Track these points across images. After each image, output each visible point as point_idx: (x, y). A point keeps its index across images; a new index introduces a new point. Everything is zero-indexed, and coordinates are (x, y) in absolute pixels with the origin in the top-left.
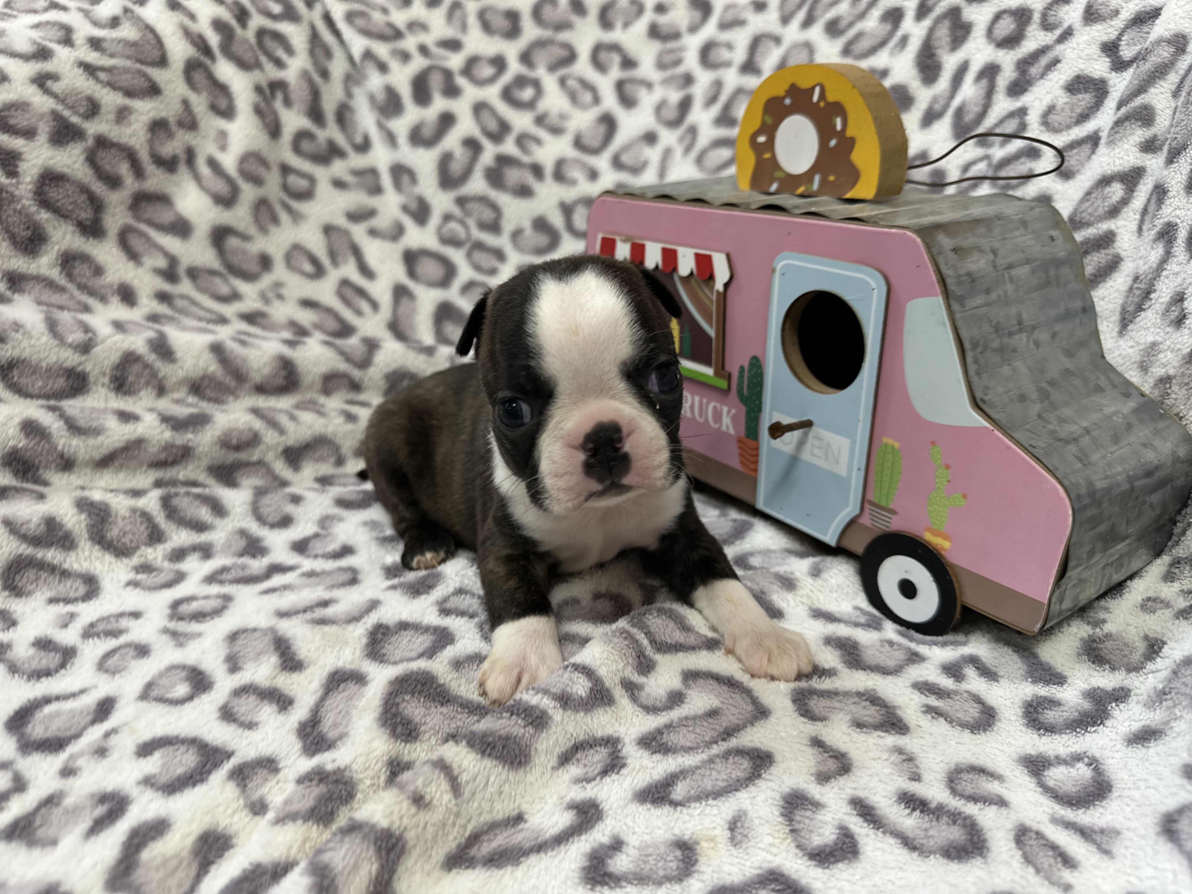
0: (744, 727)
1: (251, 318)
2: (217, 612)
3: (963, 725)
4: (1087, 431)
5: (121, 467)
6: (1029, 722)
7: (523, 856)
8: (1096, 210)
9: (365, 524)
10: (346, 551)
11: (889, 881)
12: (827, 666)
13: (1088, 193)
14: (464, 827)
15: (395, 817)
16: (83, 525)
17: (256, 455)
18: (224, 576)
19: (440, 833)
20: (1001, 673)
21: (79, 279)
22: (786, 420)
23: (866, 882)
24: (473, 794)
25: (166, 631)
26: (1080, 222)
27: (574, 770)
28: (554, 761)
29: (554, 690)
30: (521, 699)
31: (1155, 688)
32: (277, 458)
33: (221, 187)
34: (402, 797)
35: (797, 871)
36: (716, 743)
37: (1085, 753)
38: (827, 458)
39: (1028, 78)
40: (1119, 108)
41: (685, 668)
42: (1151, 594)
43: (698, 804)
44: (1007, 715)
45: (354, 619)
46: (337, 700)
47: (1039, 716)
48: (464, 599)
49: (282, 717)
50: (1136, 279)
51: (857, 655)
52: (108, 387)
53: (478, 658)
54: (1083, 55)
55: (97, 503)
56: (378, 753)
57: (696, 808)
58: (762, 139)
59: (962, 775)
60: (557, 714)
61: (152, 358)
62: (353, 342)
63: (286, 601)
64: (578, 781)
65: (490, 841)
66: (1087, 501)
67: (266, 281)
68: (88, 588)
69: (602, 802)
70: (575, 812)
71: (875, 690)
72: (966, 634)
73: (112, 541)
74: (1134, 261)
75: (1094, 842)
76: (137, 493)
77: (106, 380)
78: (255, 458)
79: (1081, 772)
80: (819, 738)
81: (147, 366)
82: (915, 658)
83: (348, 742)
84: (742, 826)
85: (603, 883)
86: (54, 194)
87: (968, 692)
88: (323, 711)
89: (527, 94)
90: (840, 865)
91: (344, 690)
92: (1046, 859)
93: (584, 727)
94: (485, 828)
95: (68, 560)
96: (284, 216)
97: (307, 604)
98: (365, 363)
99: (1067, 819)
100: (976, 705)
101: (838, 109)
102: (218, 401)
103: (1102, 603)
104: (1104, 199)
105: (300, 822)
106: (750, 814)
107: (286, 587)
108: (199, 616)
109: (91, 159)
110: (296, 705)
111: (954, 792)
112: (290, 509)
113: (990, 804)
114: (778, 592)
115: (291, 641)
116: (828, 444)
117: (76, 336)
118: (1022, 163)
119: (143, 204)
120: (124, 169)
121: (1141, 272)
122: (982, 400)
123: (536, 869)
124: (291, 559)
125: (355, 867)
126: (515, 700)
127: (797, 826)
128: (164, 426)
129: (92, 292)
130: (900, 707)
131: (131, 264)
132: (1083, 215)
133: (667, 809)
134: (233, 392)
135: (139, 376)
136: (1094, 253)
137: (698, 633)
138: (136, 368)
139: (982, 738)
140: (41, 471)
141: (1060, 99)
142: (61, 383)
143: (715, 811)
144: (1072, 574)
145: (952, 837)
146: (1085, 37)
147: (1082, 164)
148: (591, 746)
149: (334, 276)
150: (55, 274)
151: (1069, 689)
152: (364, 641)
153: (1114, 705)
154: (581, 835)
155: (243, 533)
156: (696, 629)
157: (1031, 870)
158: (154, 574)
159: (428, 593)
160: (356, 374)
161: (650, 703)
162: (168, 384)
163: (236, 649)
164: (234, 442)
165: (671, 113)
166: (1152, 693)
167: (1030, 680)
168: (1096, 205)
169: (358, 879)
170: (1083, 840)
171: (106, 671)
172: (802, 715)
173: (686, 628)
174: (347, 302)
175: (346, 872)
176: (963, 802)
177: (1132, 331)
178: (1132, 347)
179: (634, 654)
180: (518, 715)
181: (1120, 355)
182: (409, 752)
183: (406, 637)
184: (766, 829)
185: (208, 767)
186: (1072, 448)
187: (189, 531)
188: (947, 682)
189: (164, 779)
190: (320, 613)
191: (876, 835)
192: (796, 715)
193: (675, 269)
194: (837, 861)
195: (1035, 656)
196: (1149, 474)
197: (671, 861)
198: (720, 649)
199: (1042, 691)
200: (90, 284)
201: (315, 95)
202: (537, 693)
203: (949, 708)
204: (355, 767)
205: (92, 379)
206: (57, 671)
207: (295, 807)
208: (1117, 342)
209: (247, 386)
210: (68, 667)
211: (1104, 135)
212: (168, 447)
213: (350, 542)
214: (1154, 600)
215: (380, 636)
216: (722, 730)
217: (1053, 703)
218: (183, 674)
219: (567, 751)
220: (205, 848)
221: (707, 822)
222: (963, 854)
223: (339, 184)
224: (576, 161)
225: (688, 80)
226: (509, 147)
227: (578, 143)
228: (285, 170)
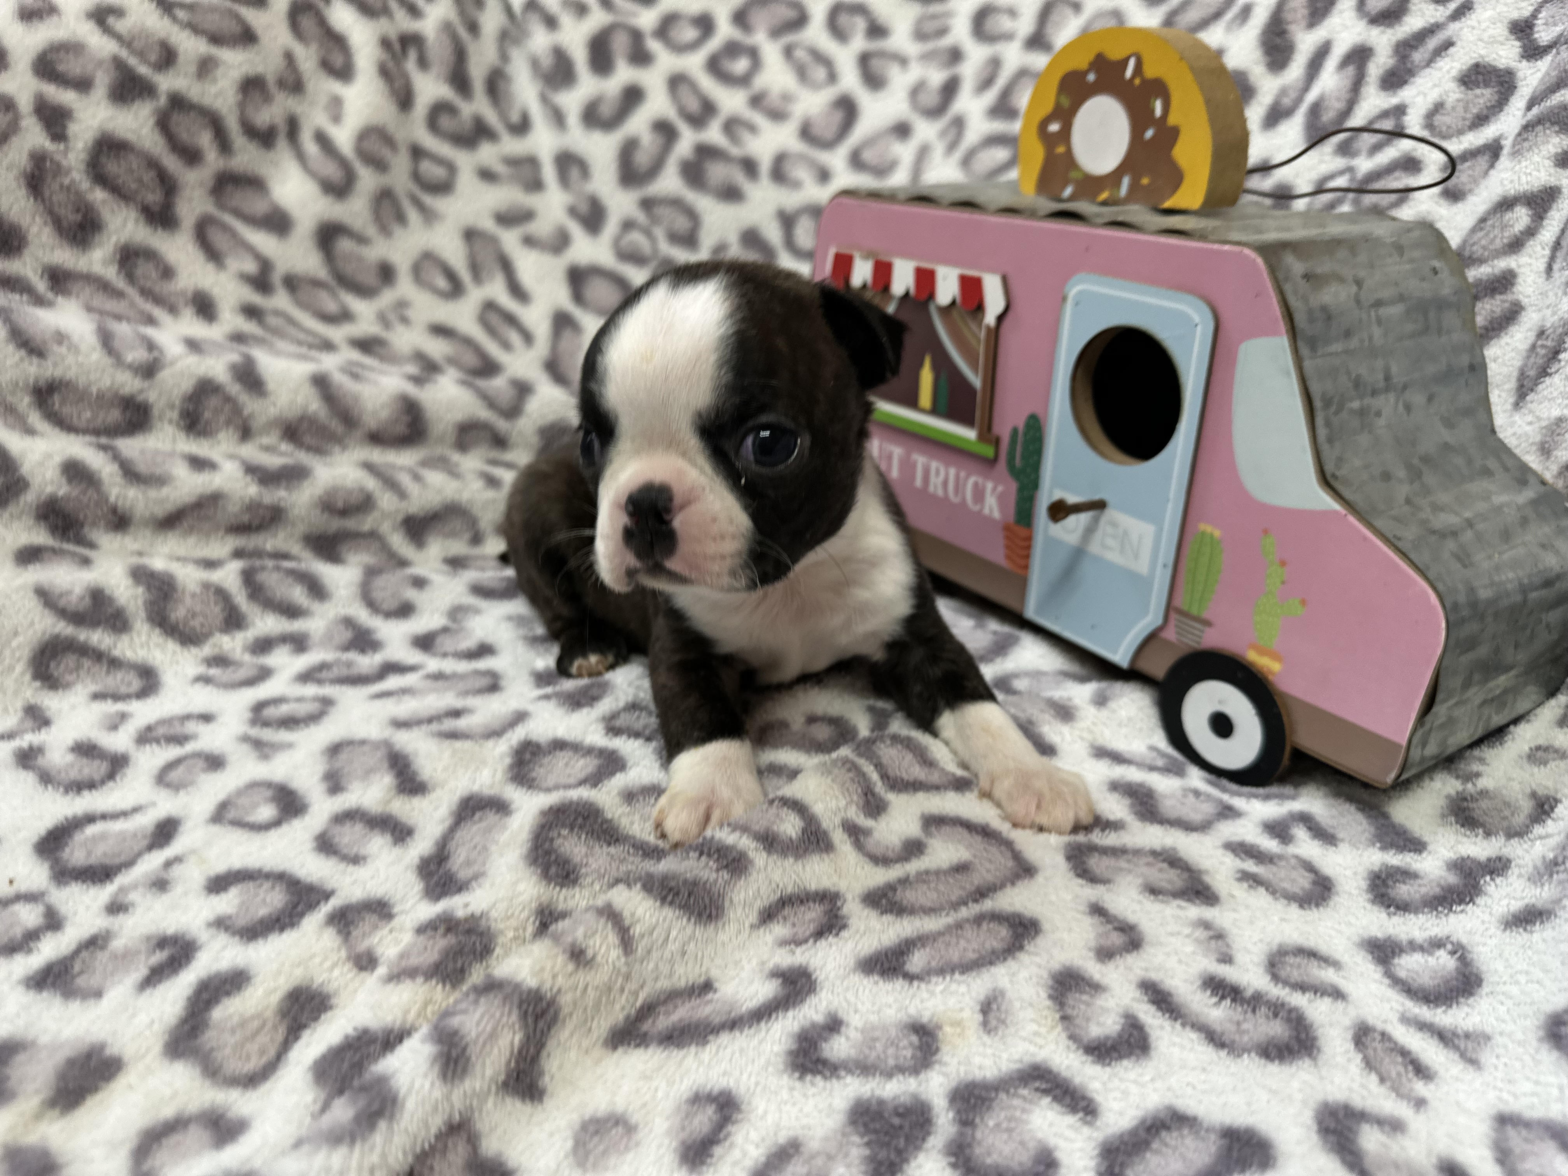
0: (1002, 886)
1: (366, 345)
2: (314, 718)
3: (1290, 897)
4: (1470, 524)
5: (191, 530)
6: (1376, 897)
7: (712, 1032)
8: (1492, 241)
9: (510, 618)
10: (484, 650)
11: (1188, 1084)
12: (1112, 818)
13: (1483, 220)
14: (636, 994)
15: (547, 976)
16: (140, 601)
17: (367, 523)
18: (324, 674)
19: (604, 999)
20: (1340, 835)
21: (142, 282)
22: (1072, 499)
23: (1159, 1084)
24: (649, 952)
25: (246, 739)
26: (1470, 257)
27: (779, 930)
28: (753, 917)
29: (756, 828)
30: (713, 837)
31: (1544, 858)
32: (394, 529)
33: (331, 170)
34: (555, 951)
35: (1068, 1067)
36: (965, 904)
37: (1448, 937)
38: (1122, 551)
39: (1409, 65)
40: (1529, 108)
41: (926, 811)
42: (1541, 741)
43: (941, 979)
44: (1347, 888)
45: (495, 733)
46: (470, 832)
47: (1390, 891)
48: (638, 717)
49: (397, 851)
50: (1541, 334)
51: (1152, 806)
52: (178, 425)
53: (655, 791)
54: (1485, 36)
55: (159, 573)
56: (525, 897)
57: (939, 985)
58: (1054, 127)
59: (1287, 959)
60: (759, 858)
61: (235, 389)
62: (498, 384)
63: (406, 707)
64: (784, 943)
65: (668, 1014)
66: (1465, 613)
67: (387, 298)
68: (144, 682)
69: (815, 970)
70: (780, 981)
71: (1174, 849)
72: (1297, 785)
73: (177, 623)
74: (1539, 310)
75: (1456, 1048)
76: (210, 564)
77: (175, 415)
78: (366, 528)
79: (1441, 961)
80: (1101, 904)
81: (228, 399)
82: (1228, 812)
83: (486, 883)
84: (998, 1009)
85: (815, 1072)
86: (112, 167)
87: (1297, 857)
88: (452, 845)
89: (741, 65)
90: (1125, 1062)
91: (481, 820)
92: (1395, 1067)
93: (793, 876)
94: (662, 998)
95: (119, 646)
96: (413, 215)
97: (433, 712)
98: (513, 411)
99: (1422, 1019)
100: (1307, 874)
101: (1159, 88)
102: (319, 451)
103: (1476, 752)
104: (1504, 227)
105: (420, 980)
106: (1009, 994)
107: (405, 691)
108: (290, 722)
109: (163, 124)
110: (416, 836)
111: (1276, 978)
112: (411, 594)
113: (1322, 995)
114: (1049, 723)
115: (411, 758)
116: (1126, 533)
117: (136, 355)
118: (1396, 179)
119: (230, 188)
120: (205, 140)
121: (1548, 325)
122: (1334, 476)
123: (729, 1051)
124: (413, 656)
125: (493, 1036)
126: (704, 838)
127: (1069, 1011)
128: (249, 479)
129: (158, 300)
130: (1207, 872)
131: (210, 267)
132: (1475, 248)
133: (899, 984)
134: (339, 441)
135: (217, 412)
136: (1486, 300)
137: (943, 770)
138: (213, 402)
139: (1313, 914)
140: (86, 529)
141: (1451, 94)
142: (114, 415)
143: (963, 989)
144: (1441, 710)
145: (1272, 1033)
146: (1489, 13)
147: (1475, 181)
148: (802, 902)
149: (475, 296)
150: (111, 273)
151: (1430, 858)
152: (508, 761)
153: (1488, 878)
154: (787, 1010)
155: (348, 622)
156: (942, 764)
157: (1374, 1078)
158: (231, 669)
159: (591, 706)
160: (502, 425)
161: (879, 851)
162: (255, 425)
163: (338, 764)
164: (340, 504)
165: (930, 99)
166: (1539, 863)
167: (1378, 845)
168: (1492, 236)
169: (496, 1051)
170: (1441, 1046)
171: (168, 785)
172: (1079, 875)
173: (927, 762)
174: (491, 331)
175: (481, 1040)
176: (1287, 990)
177: (1532, 402)
178: (1530, 423)
179: (860, 790)
180: (709, 855)
181: (1514, 434)
182: (565, 899)
183: (561, 759)
184: (1029, 1014)
185: (300, 908)
186: (1451, 545)
187: (278, 616)
188: (1270, 845)
189: (242, 922)
190: (450, 724)
191: (1173, 1027)
192: (1071, 874)
193: (931, 296)
194: (1121, 1057)
195: (1386, 816)
196: (1548, 583)
197: (904, 1048)
198: (972, 791)
199: (1394, 859)
200: (157, 289)
201: (460, 55)
202: (734, 830)
203: (1271, 876)
204: (494, 914)
205: (155, 412)
206: (103, 782)
207: (414, 961)
208: (1511, 416)
209: (358, 433)
210: (118, 778)
211: (1507, 144)
212: (253, 506)
213: (490, 639)
214: (1546, 749)
215: (528, 756)
216: (973, 888)
217: (1407, 875)
218: (269, 793)
219: (770, 907)
220: (296, 1007)
221: (952, 1002)
222: (1286, 1054)
223: (487, 175)
224: (802, 157)
225: (955, 55)
226: (714, 134)
227: (806, 133)
228: (417, 152)
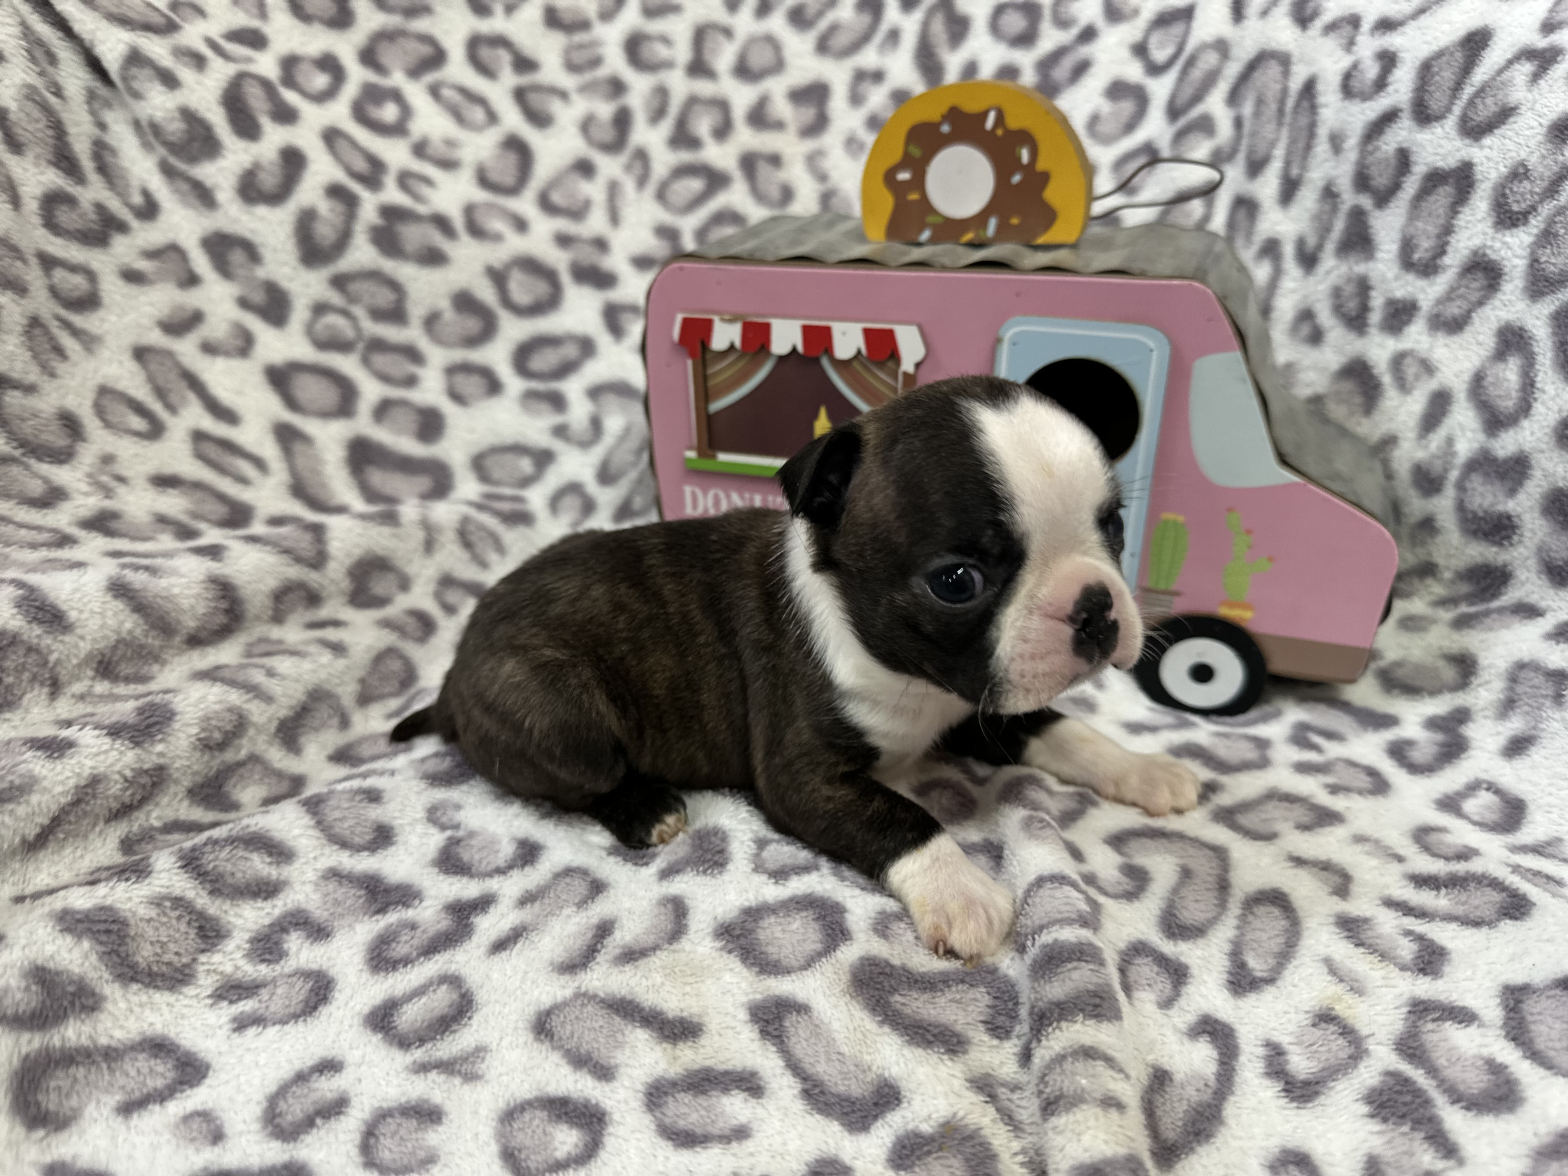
2: (464, 1006)
3: (1370, 792)
6: (1408, 768)
7: (1216, 1109)
10: (529, 848)
16: (94, 958)
18: (399, 951)
20: (1341, 731)
25: (420, 1068)
27: (1146, 996)
31: (1497, 699)
32: (270, 744)
36: (1226, 900)
37: (1476, 780)
39: (1054, 82)
40: (1170, 120)
43: (1288, 970)
44: (1387, 770)
45: (675, 932)
47: (1410, 760)
48: (776, 851)
49: (768, 1102)
51: (1215, 758)
54: (1114, 57)
57: (1293, 973)
58: (904, 176)
64: (1163, 1006)
67: (87, 456)
69: (1213, 1013)
70: (1204, 1037)
71: (1273, 788)
73: (151, 967)
75: (1551, 855)
78: (243, 754)
79: (1487, 798)
80: (1293, 855)
82: (1263, 742)
84: (1343, 972)
85: (1315, 1095)
87: (1337, 759)
88: (808, 1067)
89: (389, 112)
91: (795, 1029)
96: (69, 343)
97: (581, 940)
98: (320, 559)
99: (1519, 845)
100: (1356, 770)
101: (1026, 137)
106: (1337, 957)
107: (519, 930)
108: (445, 1024)
111: (1443, 857)
112: (375, 813)
124: (466, 887)
127: (1381, 949)
128: (117, 744)
133: (1269, 990)
134: (157, 657)
135: (19, 671)
141: (1103, 107)
143: (1307, 969)
146: (1113, 39)
149: (178, 428)
151: (1407, 726)
152: (730, 955)
153: (1462, 727)
154: (1237, 1058)
160: (312, 577)
161: (1118, 890)
162: (65, 671)
164: (217, 736)
165: (607, 134)
166: (1496, 704)
167: (1369, 728)
174: (218, 467)
183: (772, 927)
184: (1365, 965)
188: (1314, 756)
190: (615, 944)
191: (1437, 926)
193: (828, 352)
194: (1440, 966)
195: (1348, 705)
197: (1335, 1039)
199: (1389, 735)
201: (58, 129)
203: (1343, 781)
209: (177, 640)
211: (1163, 149)
212: (134, 777)
213: (514, 833)
215: (742, 941)
216: (1213, 886)
217: (1407, 743)
223: (132, 277)
224: (490, 206)
225: (617, 87)
226: (393, 194)
227: (483, 180)
228: (48, 262)
